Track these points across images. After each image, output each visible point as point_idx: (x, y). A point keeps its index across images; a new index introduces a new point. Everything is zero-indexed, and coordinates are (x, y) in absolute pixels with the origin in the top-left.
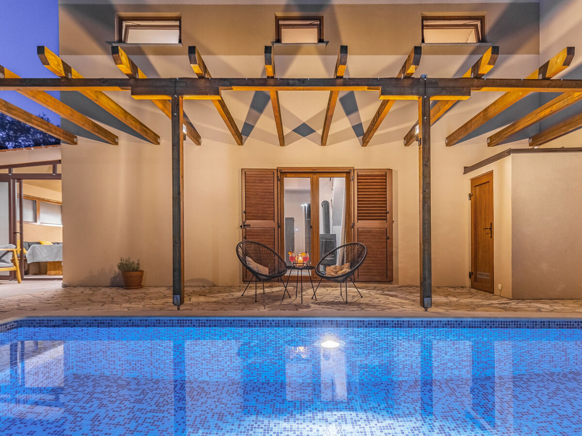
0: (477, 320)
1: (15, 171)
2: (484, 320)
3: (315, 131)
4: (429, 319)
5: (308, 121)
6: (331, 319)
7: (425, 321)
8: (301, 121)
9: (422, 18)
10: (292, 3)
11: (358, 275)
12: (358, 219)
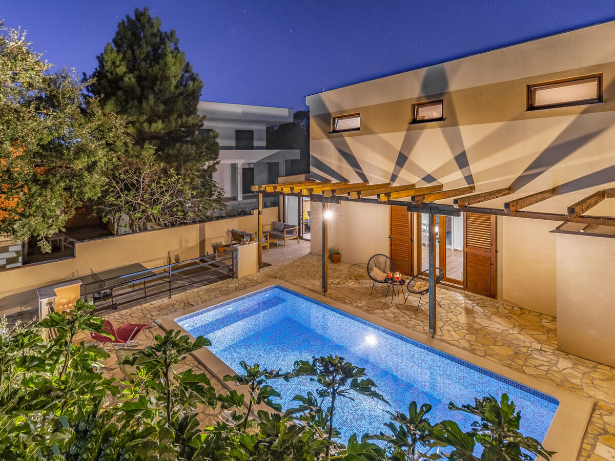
3: (436, 180)
5: (432, 173)
8: (427, 173)
9: (529, 87)
10: (422, 95)
11: (467, 286)
12: (467, 246)
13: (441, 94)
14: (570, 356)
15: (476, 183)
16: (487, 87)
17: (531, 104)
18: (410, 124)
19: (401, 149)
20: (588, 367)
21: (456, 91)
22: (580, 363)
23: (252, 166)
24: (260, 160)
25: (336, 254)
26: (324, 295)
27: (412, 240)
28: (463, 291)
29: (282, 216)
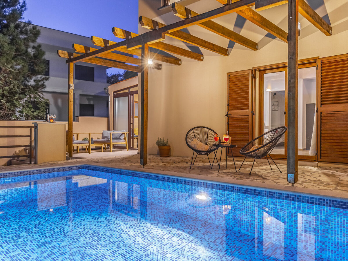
0: (315, 197)
1: (131, 90)
2: (323, 198)
4: (271, 191)
6: (203, 181)
7: (268, 192)
11: (321, 156)
12: (321, 104)
23: (92, 103)
24: (98, 93)
25: (165, 145)
26: (143, 167)
27: (253, 114)
28: (316, 163)
29: (112, 126)
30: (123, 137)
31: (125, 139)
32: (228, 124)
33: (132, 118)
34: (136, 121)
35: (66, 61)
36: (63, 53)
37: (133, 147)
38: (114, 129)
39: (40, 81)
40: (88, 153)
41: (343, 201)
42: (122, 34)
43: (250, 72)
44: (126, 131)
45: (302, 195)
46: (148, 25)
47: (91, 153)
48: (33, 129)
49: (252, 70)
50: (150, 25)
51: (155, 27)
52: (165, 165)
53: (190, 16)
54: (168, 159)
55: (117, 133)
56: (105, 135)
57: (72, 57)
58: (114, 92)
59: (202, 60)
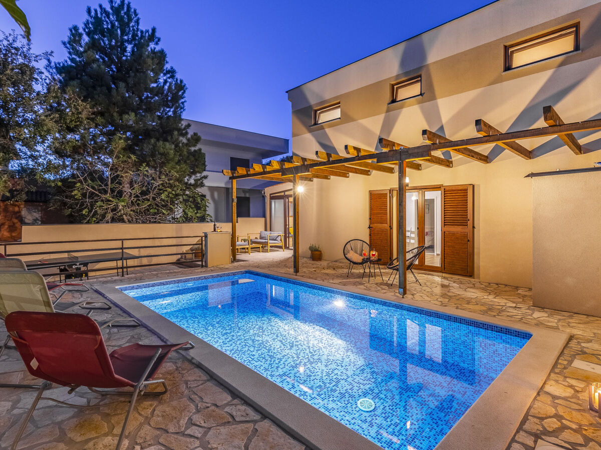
1: (287, 193)
9: (506, 48)
10: (400, 73)
11: (444, 268)
12: (445, 225)
13: (420, 68)
14: (545, 310)
15: (454, 157)
16: (465, 53)
17: (508, 66)
18: (389, 104)
19: (380, 133)
20: (564, 316)
21: (434, 63)
22: (556, 314)
23: (247, 195)
24: (255, 187)
25: (317, 250)
26: (296, 275)
27: (391, 228)
28: (441, 274)
29: (268, 227)
30: (279, 238)
31: (281, 240)
32: (370, 235)
33: (287, 218)
34: (291, 220)
35: (230, 177)
36: (227, 172)
37: (288, 247)
38: (270, 231)
39: (199, 180)
40: (247, 254)
41: (428, 311)
42: (278, 165)
43: (388, 191)
44: (282, 233)
45: (404, 305)
46: (298, 162)
47: (251, 254)
48: (204, 238)
49: (390, 190)
50: (299, 161)
51: (304, 163)
52: (315, 271)
53: (331, 159)
54: (318, 263)
55: (274, 234)
56: (263, 236)
57: (234, 174)
58: (270, 194)
59: (348, 177)
